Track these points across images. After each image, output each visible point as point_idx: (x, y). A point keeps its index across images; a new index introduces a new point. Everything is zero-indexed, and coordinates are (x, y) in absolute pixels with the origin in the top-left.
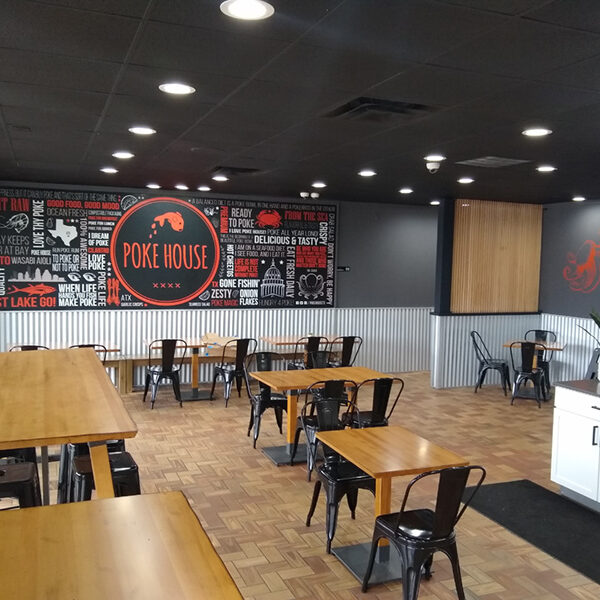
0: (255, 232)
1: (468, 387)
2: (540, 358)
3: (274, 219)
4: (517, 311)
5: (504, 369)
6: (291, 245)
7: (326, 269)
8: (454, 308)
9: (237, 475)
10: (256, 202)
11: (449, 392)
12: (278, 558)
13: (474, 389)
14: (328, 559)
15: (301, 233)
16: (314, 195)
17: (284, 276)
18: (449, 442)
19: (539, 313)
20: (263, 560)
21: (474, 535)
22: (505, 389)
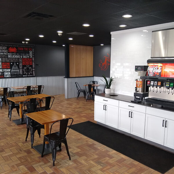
0: (8, 54)
1: (75, 98)
2: (94, 88)
3: (14, 50)
4: (87, 76)
5: (84, 92)
6: (20, 58)
7: (32, 65)
8: (71, 76)
9: (4, 129)
10: (8, 45)
11: (70, 99)
12: (16, 151)
13: (77, 98)
14: (32, 150)
15: (23, 54)
16: (27, 43)
17: (19, 68)
18: (69, 113)
19: (93, 76)
20: (11, 153)
21: (74, 137)
22: (85, 97)
